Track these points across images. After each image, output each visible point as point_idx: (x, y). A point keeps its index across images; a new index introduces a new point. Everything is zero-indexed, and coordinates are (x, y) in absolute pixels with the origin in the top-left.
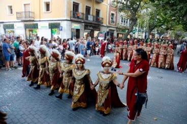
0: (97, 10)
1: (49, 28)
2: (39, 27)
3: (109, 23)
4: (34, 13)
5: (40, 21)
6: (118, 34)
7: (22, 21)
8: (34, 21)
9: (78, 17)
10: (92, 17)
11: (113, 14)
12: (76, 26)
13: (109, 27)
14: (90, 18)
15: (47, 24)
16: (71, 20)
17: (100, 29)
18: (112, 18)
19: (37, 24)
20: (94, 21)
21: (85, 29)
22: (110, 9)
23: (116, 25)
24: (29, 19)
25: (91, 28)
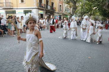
0: (52, 2)
1: (24, 13)
2: (17, 13)
3: (59, 11)
4: (12, 3)
5: (17, 9)
6: (63, 18)
7: (4, 9)
8: (13, 9)
9: (42, 7)
10: (50, 7)
11: (60, 6)
12: (41, 12)
13: (59, 13)
14: (49, 8)
15: (22, 11)
16: (38, 9)
17: (54, 14)
18: (60, 8)
19: (15, 11)
20: (50, 9)
21: (46, 14)
22: (59, 2)
23: (62, 12)
24: (9, 7)
25: (49, 14)
